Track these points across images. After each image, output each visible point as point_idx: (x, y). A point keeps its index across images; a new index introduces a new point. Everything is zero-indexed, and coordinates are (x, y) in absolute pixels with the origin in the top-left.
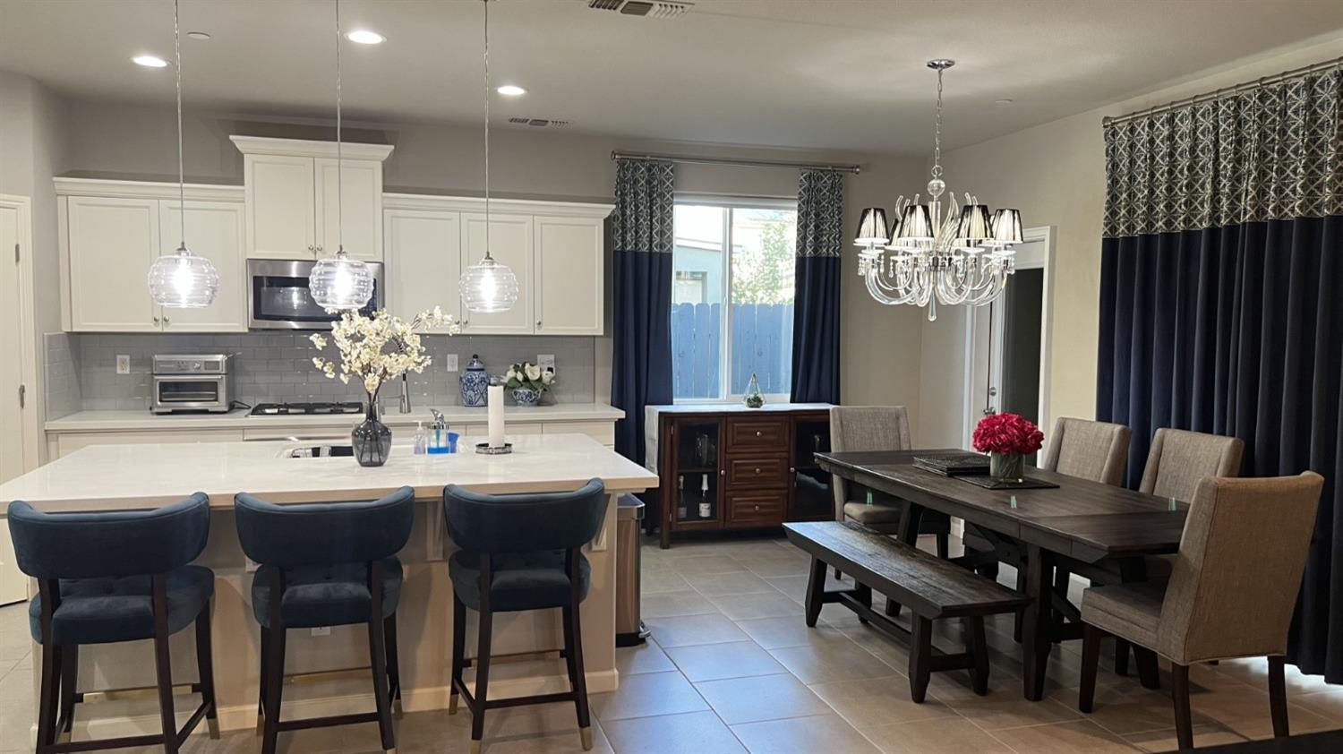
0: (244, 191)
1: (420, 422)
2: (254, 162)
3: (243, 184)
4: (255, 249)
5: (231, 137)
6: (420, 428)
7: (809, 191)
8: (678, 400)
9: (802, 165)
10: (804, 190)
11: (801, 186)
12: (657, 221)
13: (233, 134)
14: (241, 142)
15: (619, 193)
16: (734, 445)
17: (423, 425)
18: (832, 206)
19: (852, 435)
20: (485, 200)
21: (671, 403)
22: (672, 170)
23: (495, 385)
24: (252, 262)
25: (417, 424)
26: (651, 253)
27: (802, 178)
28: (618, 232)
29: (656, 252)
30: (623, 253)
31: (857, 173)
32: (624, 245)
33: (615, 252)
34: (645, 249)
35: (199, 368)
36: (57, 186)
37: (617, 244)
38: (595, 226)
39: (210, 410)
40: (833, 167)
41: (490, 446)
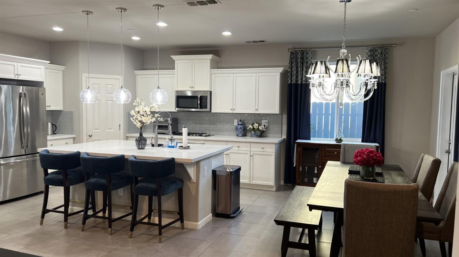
0: (175, 71)
1: (167, 138)
2: (178, 63)
3: (175, 69)
4: (177, 88)
5: (171, 56)
6: (167, 140)
7: (370, 56)
8: (312, 138)
9: (367, 46)
10: (368, 56)
11: (367, 55)
12: (304, 72)
13: (172, 55)
14: (174, 57)
15: (290, 63)
16: (325, 156)
17: (168, 139)
18: (381, 61)
19: (349, 155)
20: (158, 71)
21: (310, 140)
22: (311, 53)
24: (177, 92)
25: (166, 138)
26: (302, 84)
27: (367, 51)
28: (289, 77)
29: (304, 84)
30: (291, 84)
31: (395, 47)
32: (291, 81)
33: (288, 84)
34: (299, 82)
37: (289, 81)
38: (277, 75)
39: (166, 133)
40: (382, 46)
41: (183, 147)
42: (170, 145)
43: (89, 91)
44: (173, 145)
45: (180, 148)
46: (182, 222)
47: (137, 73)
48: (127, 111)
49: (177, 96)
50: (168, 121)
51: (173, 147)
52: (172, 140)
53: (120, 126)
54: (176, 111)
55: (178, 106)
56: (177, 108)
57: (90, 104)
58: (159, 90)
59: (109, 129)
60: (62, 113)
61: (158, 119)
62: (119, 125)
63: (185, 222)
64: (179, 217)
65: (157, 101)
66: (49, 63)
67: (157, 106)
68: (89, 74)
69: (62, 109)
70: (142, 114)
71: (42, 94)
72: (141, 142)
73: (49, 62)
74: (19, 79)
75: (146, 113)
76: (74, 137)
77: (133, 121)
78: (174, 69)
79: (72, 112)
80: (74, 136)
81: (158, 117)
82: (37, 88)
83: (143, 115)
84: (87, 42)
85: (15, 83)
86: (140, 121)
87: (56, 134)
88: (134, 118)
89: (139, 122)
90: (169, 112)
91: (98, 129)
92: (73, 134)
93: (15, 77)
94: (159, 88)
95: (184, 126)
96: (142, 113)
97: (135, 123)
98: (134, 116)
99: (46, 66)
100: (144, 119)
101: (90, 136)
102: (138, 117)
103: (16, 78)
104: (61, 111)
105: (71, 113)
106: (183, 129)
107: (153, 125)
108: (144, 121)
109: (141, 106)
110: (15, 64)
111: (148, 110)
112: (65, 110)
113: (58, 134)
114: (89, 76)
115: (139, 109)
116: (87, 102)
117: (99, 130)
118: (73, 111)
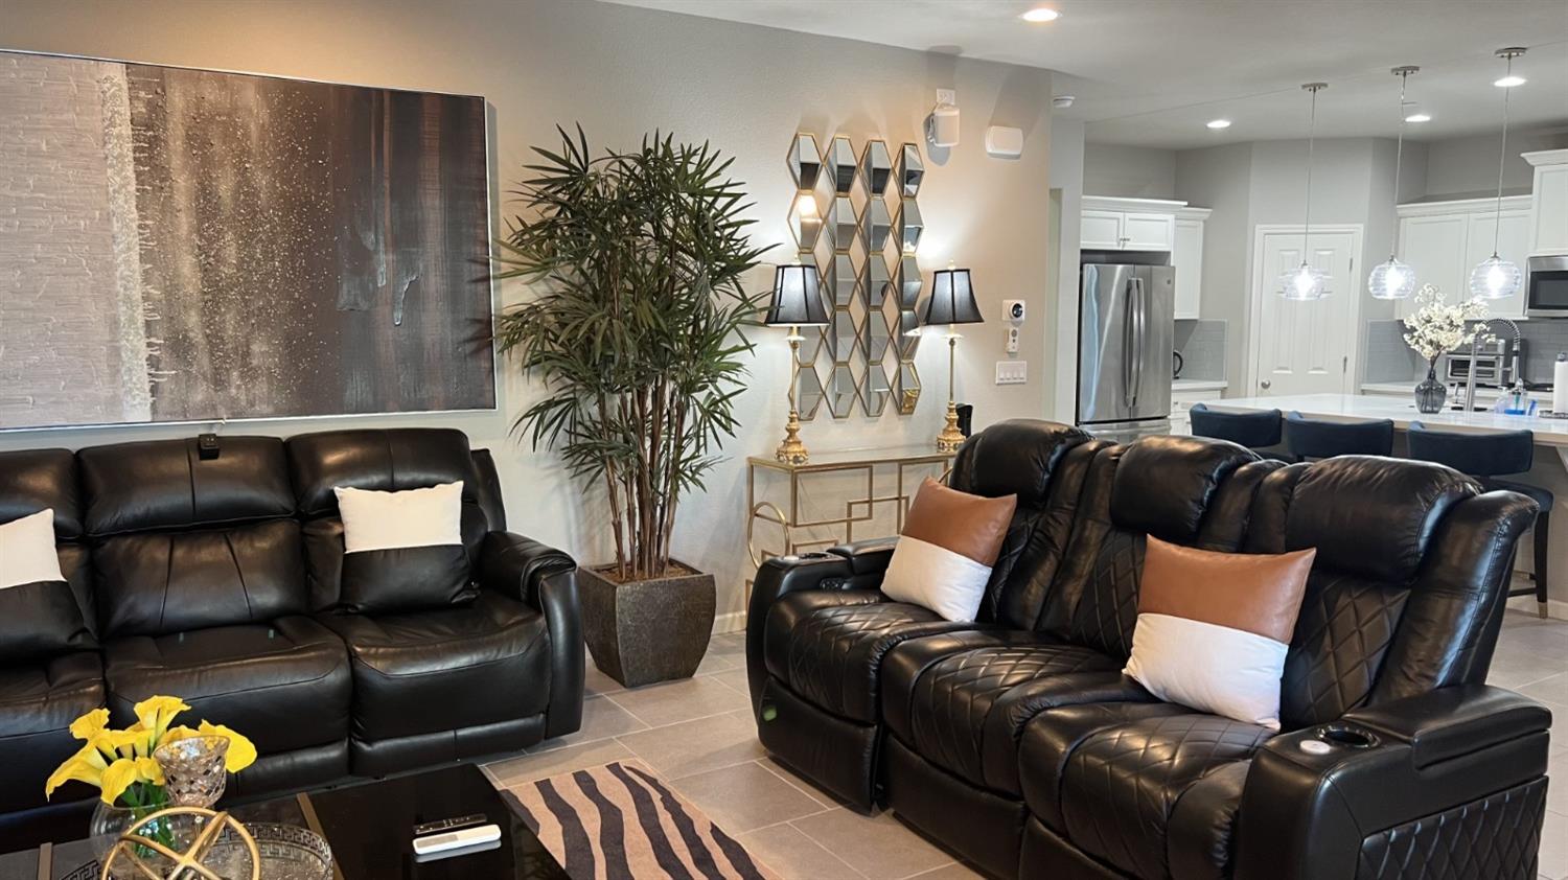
0: (1532, 198)
2: (1542, 173)
3: (1531, 193)
4: (1536, 248)
5: (1523, 155)
13: (1525, 152)
14: (1530, 157)
23: (1562, 360)
24: (1533, 260)
35: (1481, 350)
36: (1399, 212)
39: (1487, 384)
41: (1554, 411)
42: (1513, 408)
43: (1305, 271)
44: (1521, 408)
45: (1545, 414)
46: (1542, 598)
47: (1404, 212)
48: (1369, 321)
49: (1532, 273)
50: (1496, 350)
51: (1523, 413)
52: (1519, 394)
53: (1345, 360)
54: (1527, 318)
55: (1533, 303)
56: (1530, 307)
57: (1305, 302)
58: (1496, 261)
59: (1315, 369)
60: (1197, 327)
61: (1483, 337)
62: (1342, 360)
63: (1549, 601)
64: (1534, 586)
65: (1485, 291)
66: (1187, 206)
67: (1485, 303)
68: (1310, 226)
69: (1196, 317)
70: (1438, 325)
71: (1169, 282)
72: (1431, 396)
73: (1186, 203)
74: (1126, 249)
75: (1452, 322)
76: (1225, 388)
77: (1409, 342)
78: (1530, 191)
79: (1224, 323)
80: (1224, 384)
81: (1485, 332)
82: (1148, 267)
83: (1441, 328)
84: (1308, 140)
85: (1102, 257)
86: (1431, 342)
87: (1178, 378)
88: (1416, 334)
89: (1427, 343)
90: (1516, 322)
91: (1286, 369)
92: (1221, 380)
93: (1119, 245)
94: (1495, 256)
95: (1559, 357)
96: (1437, 321)
97: (1416, 347)
98: (1416, 330)
99: (1179, 214)
100: (1444, 338)
101: (1265, 386)
102: (1427, 332)
103: (1120, 248)
104: (1194, 321)
105: (1220, 327)
106: (1558, 364)
107: (1444, 360)
108: (1444, 343)
109: (1436, 305)
110: (1120, 215)
111: (1457, 315)
112: (1205, 320)
113: (1185, 378)
114: (1309, 231)
115: (1429, 312)
116: (1298, 296)
117: (1290, 372)
118: (1226, 320)
